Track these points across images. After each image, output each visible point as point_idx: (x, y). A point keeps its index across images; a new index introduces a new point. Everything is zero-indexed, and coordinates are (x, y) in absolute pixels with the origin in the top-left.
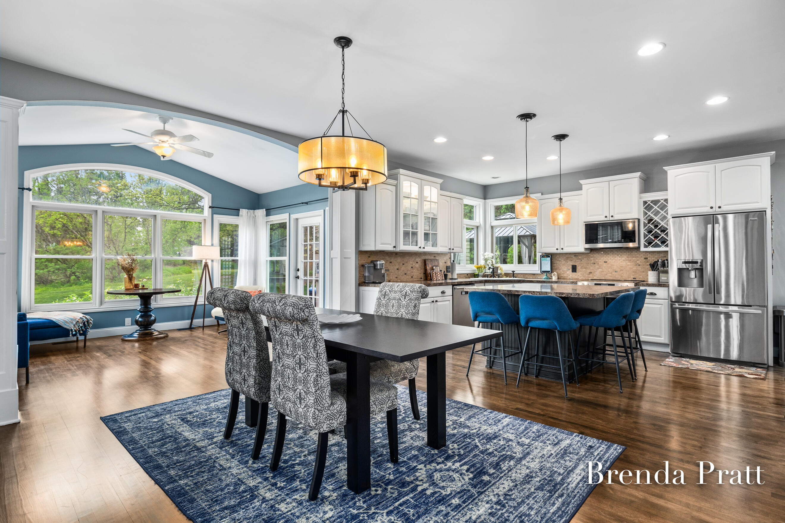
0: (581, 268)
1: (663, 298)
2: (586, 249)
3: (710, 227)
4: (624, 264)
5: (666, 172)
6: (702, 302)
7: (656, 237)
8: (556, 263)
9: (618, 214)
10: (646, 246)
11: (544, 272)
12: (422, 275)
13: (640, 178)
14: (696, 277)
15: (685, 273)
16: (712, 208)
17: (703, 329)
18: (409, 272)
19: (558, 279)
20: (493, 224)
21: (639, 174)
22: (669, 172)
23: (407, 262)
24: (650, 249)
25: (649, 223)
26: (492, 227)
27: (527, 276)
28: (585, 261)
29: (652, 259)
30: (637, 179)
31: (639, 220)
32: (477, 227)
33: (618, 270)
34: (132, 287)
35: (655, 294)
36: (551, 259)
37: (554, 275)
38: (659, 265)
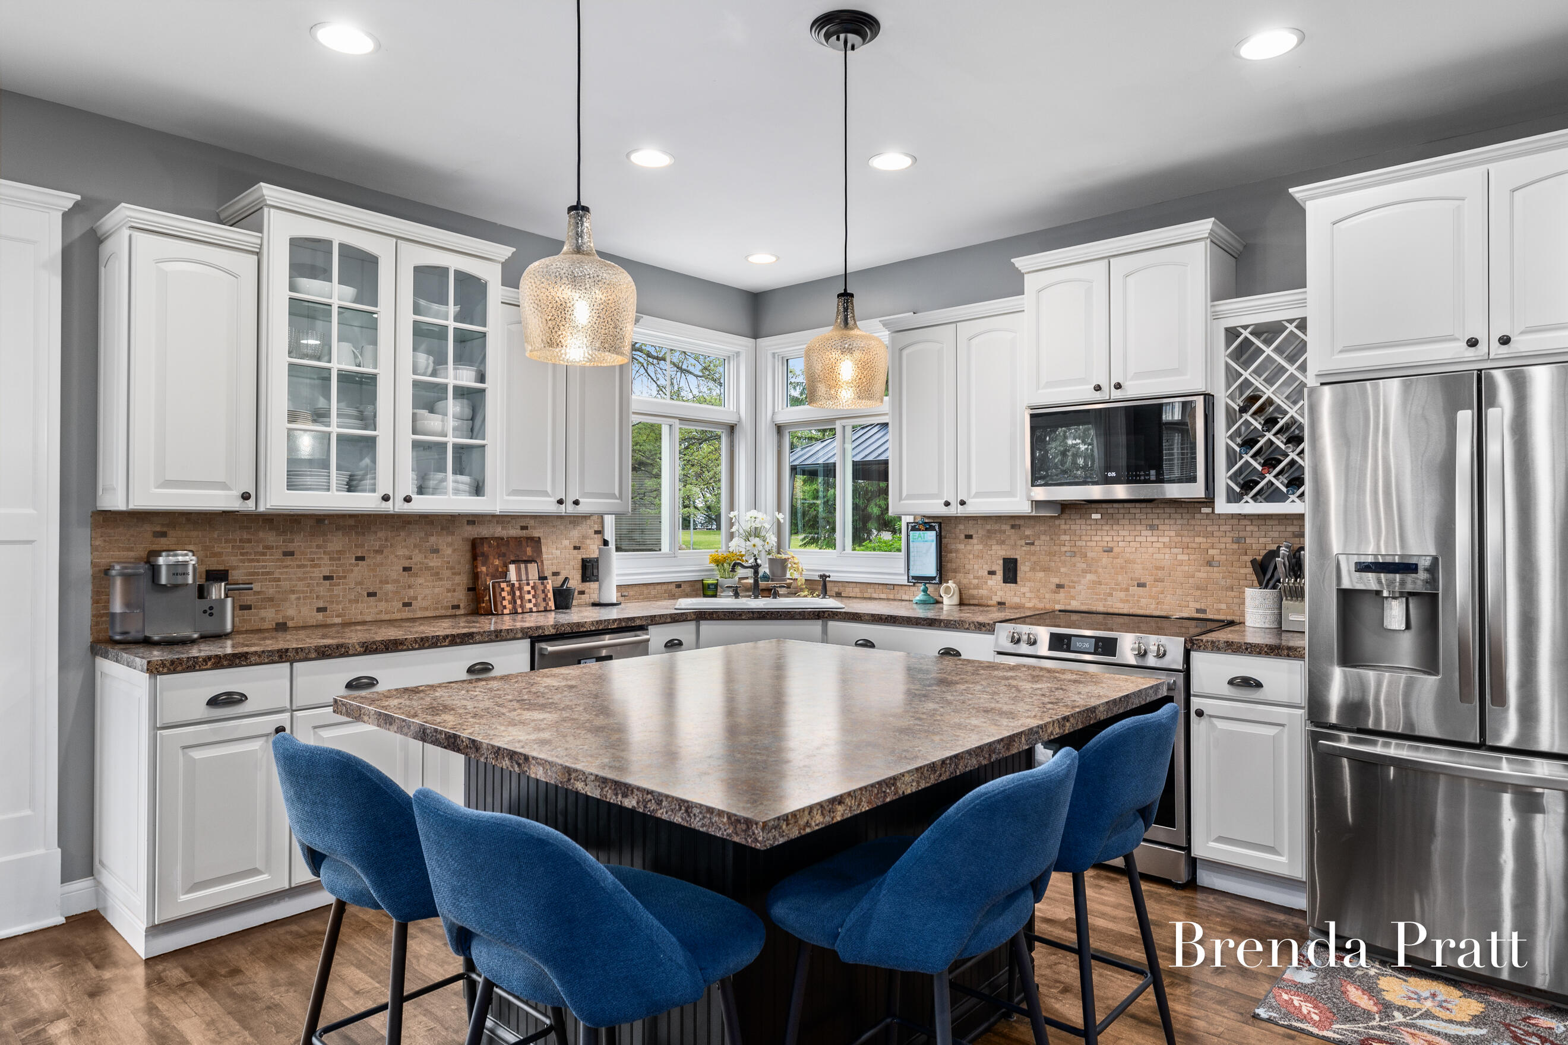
0: (1033, 569)
1: (1284, 699)
2: (1038, 504)
3: (1465, 418)
4: (1166, 557)
5: (1299, 211)
6: (1433, 732)
7: (1270, 463)
8: (957, 551)
9: (1138, 375)
10: (1233, 497)
11: (919, 579)
12: (461, 596)
13: (1215, 241)
14: (1408, 626)
15: (1367, 609)
16: (1473, 343)
17: (1438, 846)
18: (389, 587)
19: (961, 603)
20: (781, 419)
21: (1205, 226)
22: (1310, 207)
23: (379, 552)
24: (1249, 507)
25: (1243, 410)
26: (779, 429)
27: (870, 591)
28: (1042, 543)
29: (1260, 543)
30: (1202, 243)
31: (1209, 399)
32: (732, 429)
33: (1148, 579)
35: (1259, 685)
36: (940, 539)
37: (948, 589)
38: (1281, 569)
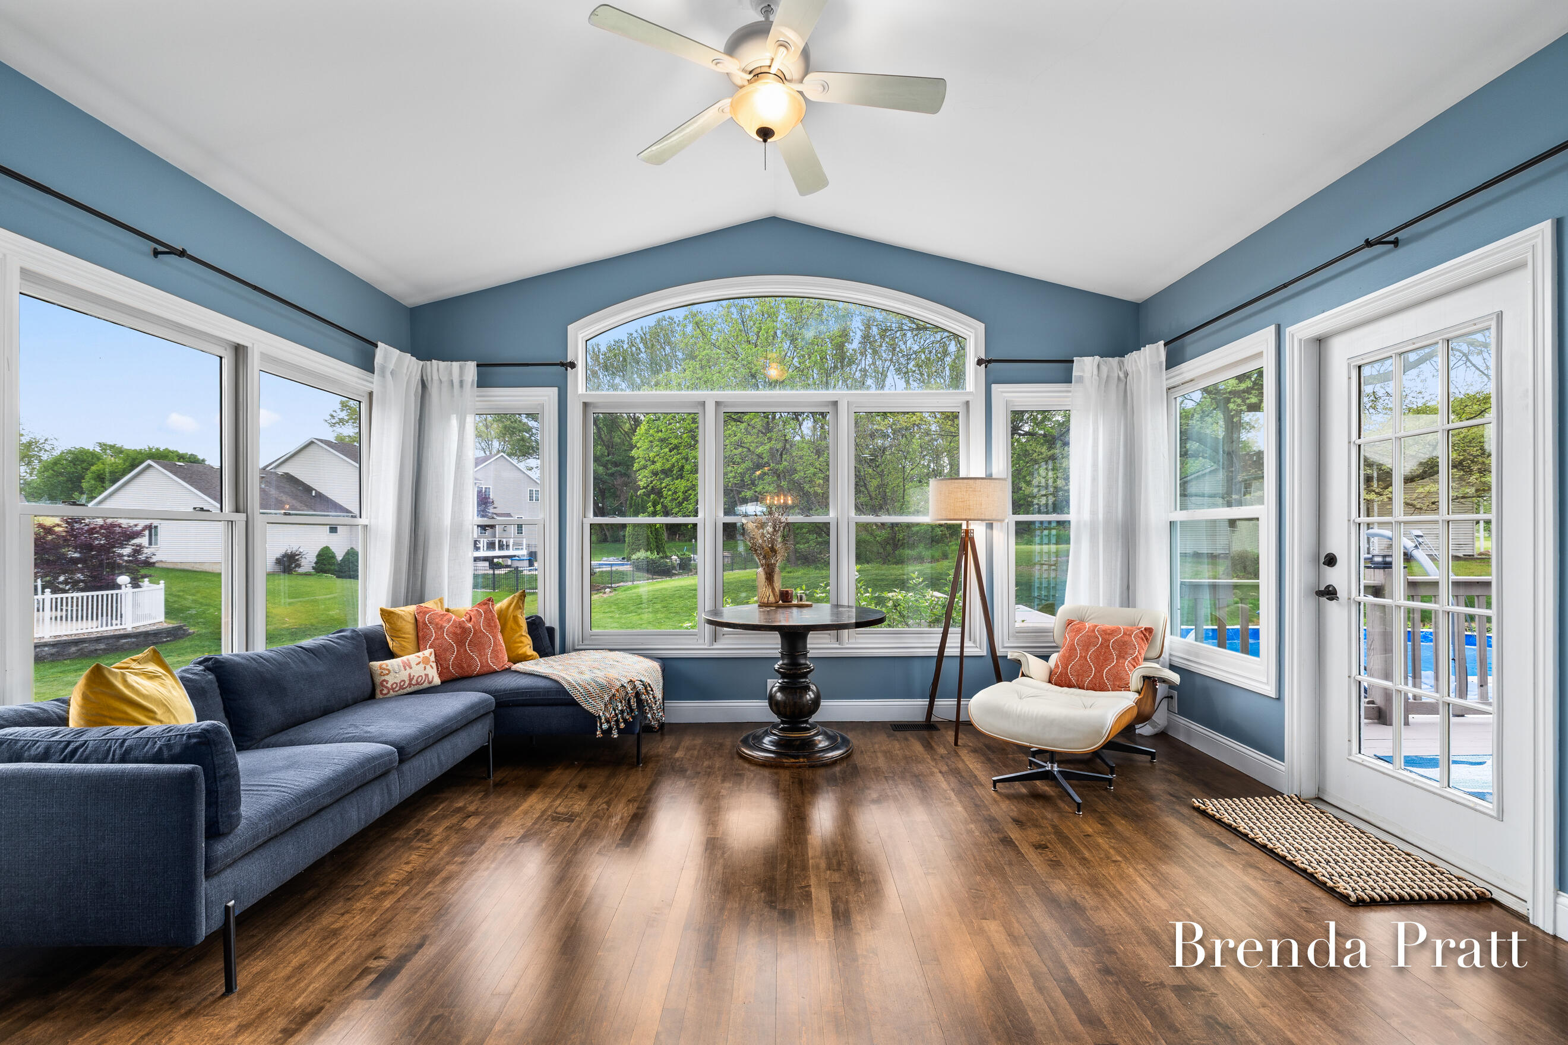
34: (772, 599)
